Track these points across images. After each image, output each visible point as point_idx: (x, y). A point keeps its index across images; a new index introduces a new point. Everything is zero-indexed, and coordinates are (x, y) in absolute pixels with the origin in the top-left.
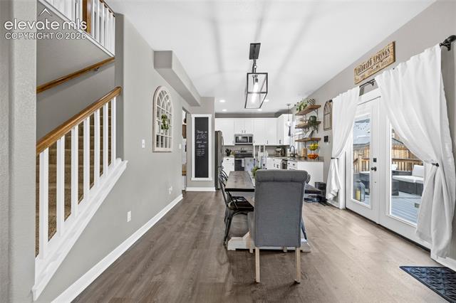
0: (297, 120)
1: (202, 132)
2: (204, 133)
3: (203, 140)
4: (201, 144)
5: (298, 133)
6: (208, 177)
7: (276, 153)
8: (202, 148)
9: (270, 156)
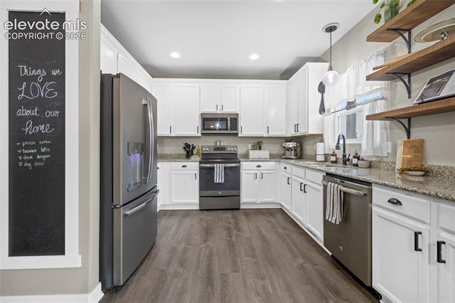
0: (375, 56)
1: (41, 73)
2: (49, 77)
3: (42, 104)
4: (36, 121)
5: (376, 96)
6: (62, 252)
7: (282, 151)
8: (40, 136)
9: (272, 157)
